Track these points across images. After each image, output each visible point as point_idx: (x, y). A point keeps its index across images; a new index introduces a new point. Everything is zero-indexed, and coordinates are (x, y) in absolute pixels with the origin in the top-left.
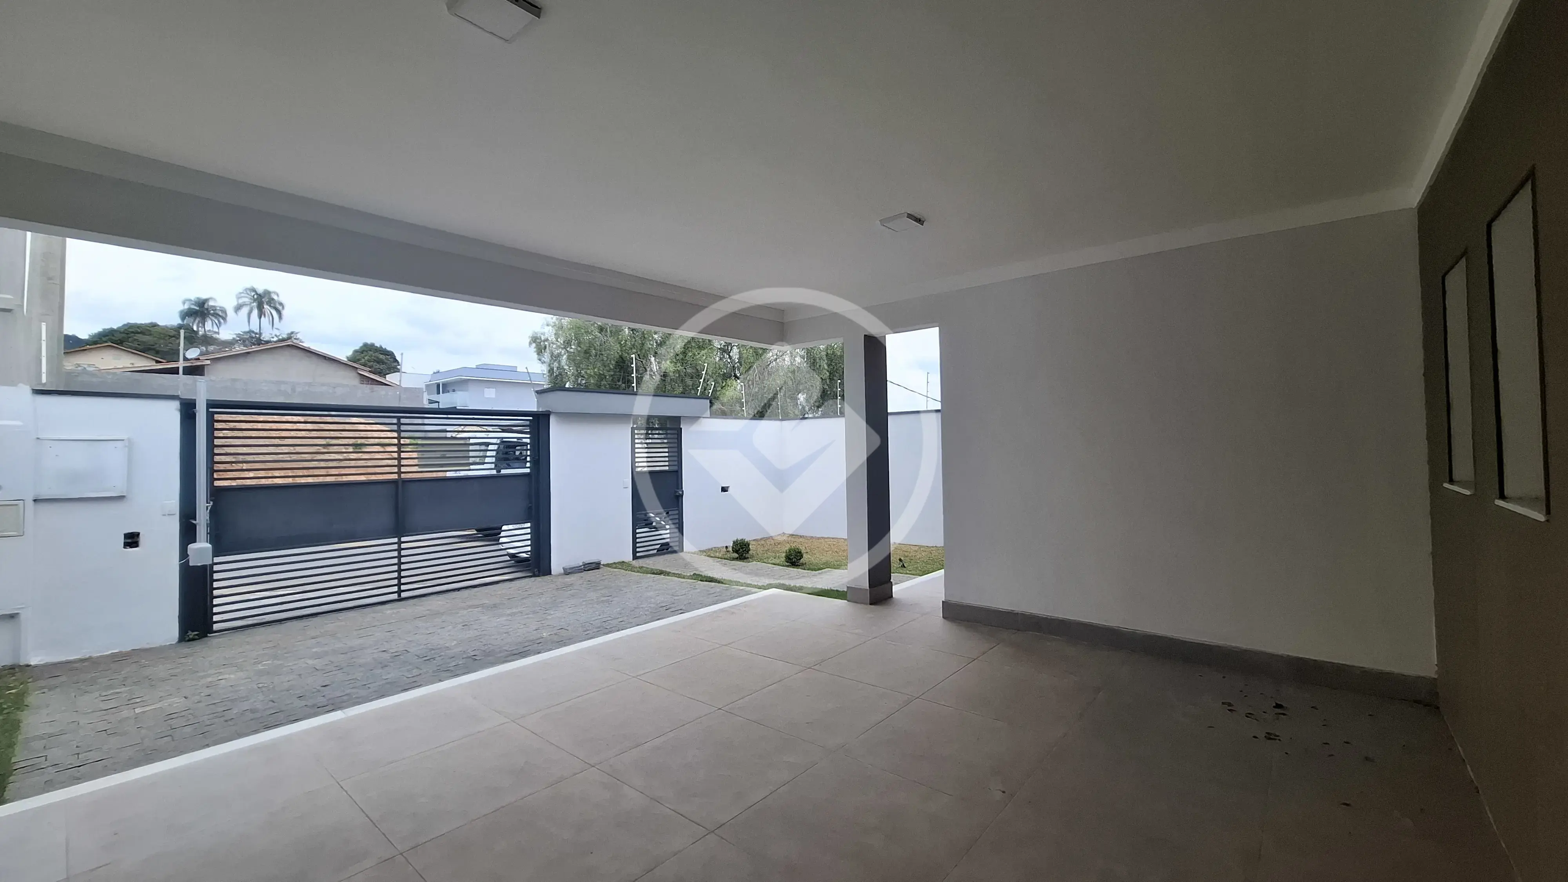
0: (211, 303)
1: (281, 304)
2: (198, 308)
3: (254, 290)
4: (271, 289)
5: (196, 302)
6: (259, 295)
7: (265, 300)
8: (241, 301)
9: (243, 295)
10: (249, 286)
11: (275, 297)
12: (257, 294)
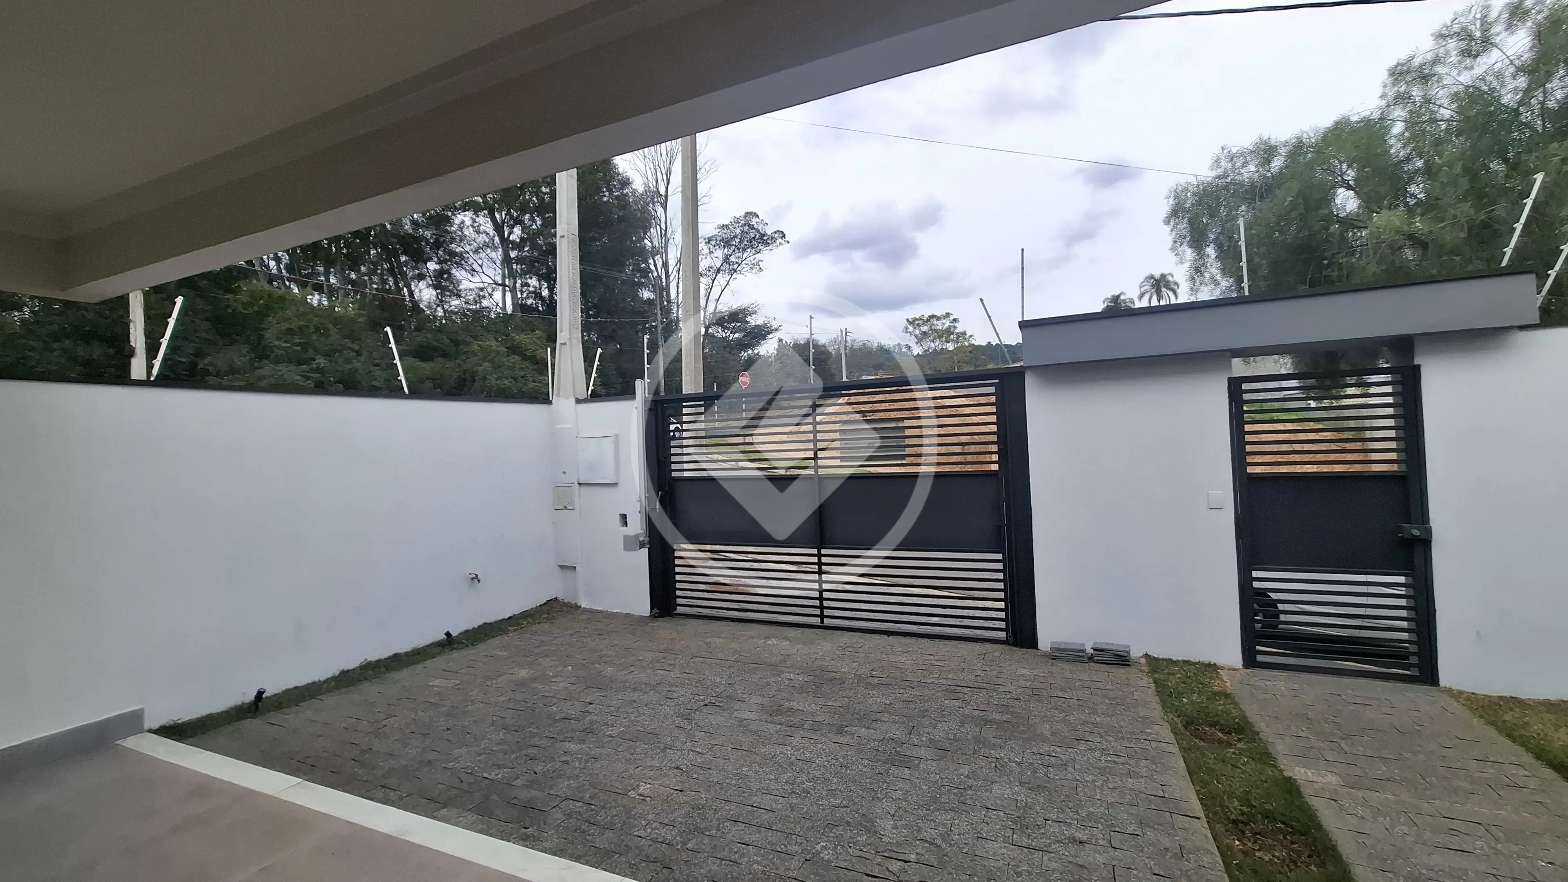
0: (1122, 298)
1: (1176, 284)
2: (1113, 304)
3: (1152, 277)
4: (1166, 272)
5: (1112, 299)
6: (1157, 280)
7: (1162, 284)
8: (1142, 290)
9: (1144, 284)
10: (1148, 274)
11: (1170, 278)
12: (1155, 280)
